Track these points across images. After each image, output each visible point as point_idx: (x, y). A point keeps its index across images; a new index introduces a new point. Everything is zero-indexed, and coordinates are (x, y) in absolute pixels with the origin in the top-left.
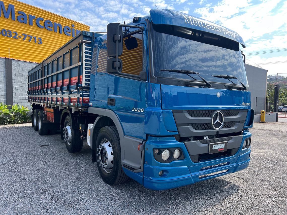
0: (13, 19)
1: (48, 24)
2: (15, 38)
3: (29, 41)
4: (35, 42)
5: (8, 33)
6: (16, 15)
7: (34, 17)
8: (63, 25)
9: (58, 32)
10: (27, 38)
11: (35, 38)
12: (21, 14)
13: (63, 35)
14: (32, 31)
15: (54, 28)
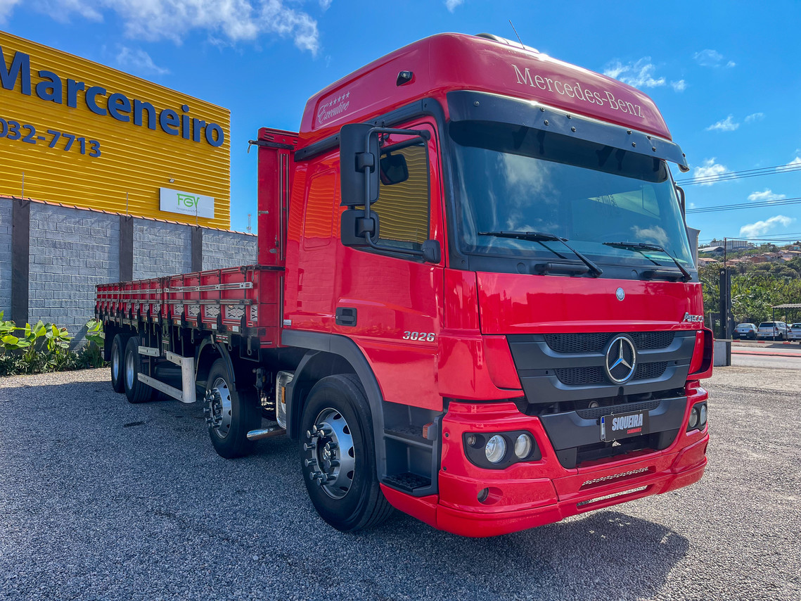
0: (24, 90)
1: (118, 102)
2: (28, 140)
3: (67, 148)
4: (82, 151)
5: (9, 128)
6: (34, 81)
7: (81, 86)
8: (158, 108)
9: (144, 124)
10: (62, 141)
11: (81, 141)
12: (49, 77)
13: (157, 132)
14: (76, 121)
15: (134, 113)
